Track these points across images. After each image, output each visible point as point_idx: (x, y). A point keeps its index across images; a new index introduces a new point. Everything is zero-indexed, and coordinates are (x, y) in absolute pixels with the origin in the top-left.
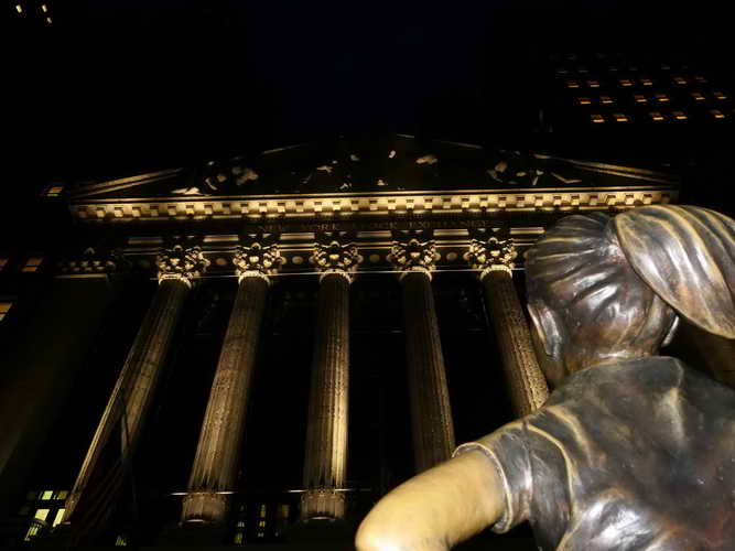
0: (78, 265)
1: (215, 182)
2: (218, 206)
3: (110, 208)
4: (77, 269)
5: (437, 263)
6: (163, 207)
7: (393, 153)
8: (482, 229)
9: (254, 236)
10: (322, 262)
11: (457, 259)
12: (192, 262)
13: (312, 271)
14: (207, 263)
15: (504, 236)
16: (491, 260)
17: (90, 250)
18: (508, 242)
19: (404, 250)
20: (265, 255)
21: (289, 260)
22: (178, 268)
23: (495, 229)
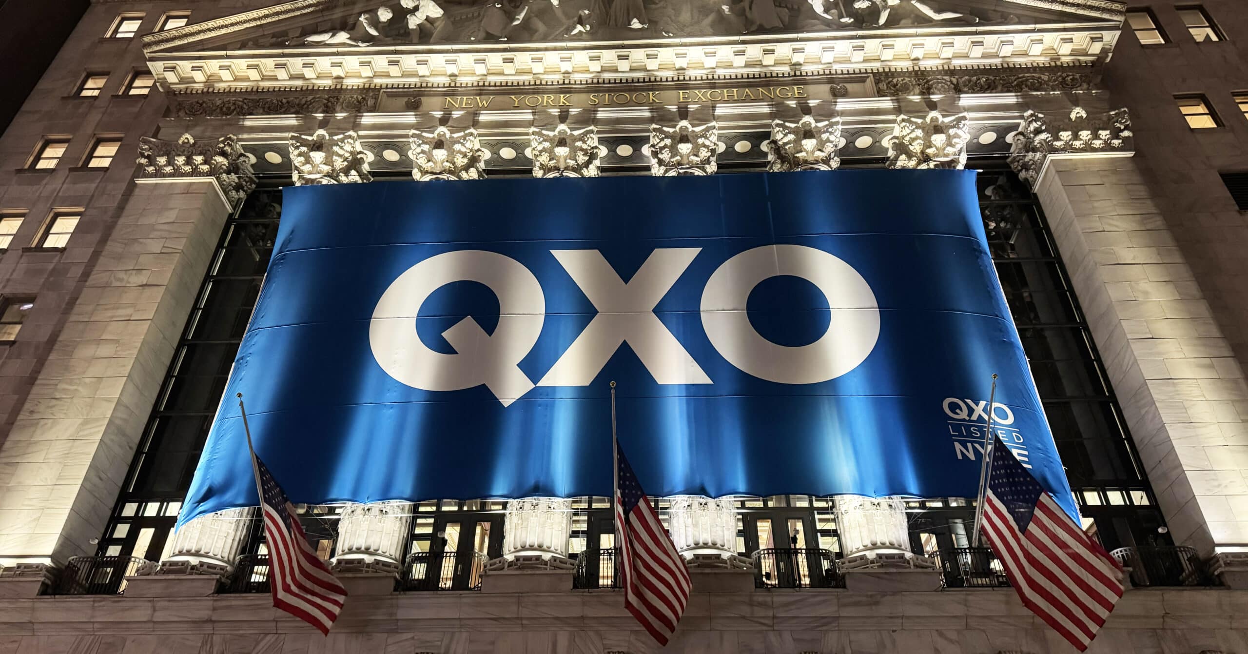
0: (169, 163)
1: (375, 23)
2: (381, 62)
3: (212, 66)
4: (169, 169)
5: (720, 157)
6: (296, 63)
8: (792, 103)
9: (439, 114)
10: (544, 159)
11: (751, 150)
12: (344, 158)
13: (530, 171)
14: (369, 158)
15: (827, 113)
16: (802, 156)
17: (187, 137)
18: (831, 124)
19: (667, 141)
20: (457, 147)
21: (494, 153)
22: (323, 167)
23: (811, 102)
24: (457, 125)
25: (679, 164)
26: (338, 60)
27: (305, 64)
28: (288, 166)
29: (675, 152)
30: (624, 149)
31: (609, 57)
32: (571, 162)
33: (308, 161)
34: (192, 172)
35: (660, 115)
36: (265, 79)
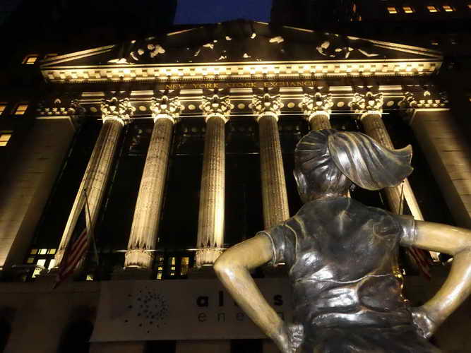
0: (51, 110)
1: (137, 55)
2: (139, 71)
3: (69, 72)
4: (50, 113)
5: (282, 109)
6: (104, 72)
7: (254, 36)
8: (312, 88)
9: (163, 91)
10: (208, 108)
11: (295, 107)
12: (124, 109)
13: (201, 115)
14: (134, 109)
15: (326, 91)
16: (316, 108)
17: (58, 100)
18: (328, 96)
19: (260, 102)
20: (171, 104)
21: (187, 107)
22: (115, 112)
23: (319, 88)
24: (171, 96)
25: (265, 111)
26: (121, 70)
27: (108, 72)
28: (100, 113)
29: (263, 106)
30: (241, 106)
31: (234, 69)
32: (219, 110)
33: (109, 109)
34: (60, 114)
35: (256, 92)
36: (90, 78)
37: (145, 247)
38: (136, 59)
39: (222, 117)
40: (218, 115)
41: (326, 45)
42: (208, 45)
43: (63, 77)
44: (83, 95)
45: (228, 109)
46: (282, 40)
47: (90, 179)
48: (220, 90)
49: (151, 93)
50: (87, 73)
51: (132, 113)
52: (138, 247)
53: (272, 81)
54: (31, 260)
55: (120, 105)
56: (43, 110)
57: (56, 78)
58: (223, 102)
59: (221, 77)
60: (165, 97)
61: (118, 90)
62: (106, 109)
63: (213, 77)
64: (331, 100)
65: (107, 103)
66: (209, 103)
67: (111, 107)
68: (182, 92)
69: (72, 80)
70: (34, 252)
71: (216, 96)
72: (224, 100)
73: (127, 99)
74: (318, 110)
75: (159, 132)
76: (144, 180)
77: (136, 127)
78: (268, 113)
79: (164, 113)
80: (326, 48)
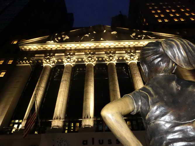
1: (58, 39)
2: (59, 46)
3: (30, 47)
4: (22, 63)
5: (117, 60)
6: (44, 46)
7: (105, 31)
8: (129, 51)
9: (68, 54)
10: (87, 60)
11: (122, 59)
12: (52, 61)
13: (84, 63)
14: (56, 61)
15: (135, 53)
16: (131, 59)
17: (25, 58)
18: (136, 54)
19: (108, 57)
20: (72, 59)
21: (78, 60)
22: (49, 62)
23: (132, 51)
24: (71, 55)
25: (110, 61)
26: (52, 45)
27: (46, 46)
28: (42, 63)
29: (109, 59)
30: (100, 59)
31: (97, 44)
32: (91, 61)
33: (46, 61)
34: (26, 63)
35: (106, 53)
36: (39, 49)
37: (60, 119)
38: (57, 41)
39: (93, 63)
40: (91, 63)
41: (134, 34)
42: (87, 35)
43: (28, 48)
44: (36, 56)
45: (95, 60)
46: (116, 33)
47: (38, 90)
48: (92, 53)
49: (63, 54)
50: (38, 47)
51: (55, 63)
52: (57, 118)
53: (113, 49)
54: (11, 125)
55: (51, 59)
56: (19, 62)
57: (25, 49)
58: (93, 58)
59: (92, 47)
60: (69, 56)
61: (50, 54)
62: (45, 61)
63: (88, 48)
64: (137, 56)
65: (45, 58)
66: (87, 58)
67: (47, 60)
68: (76, 54)
69: (31, 50)
70: (13, 121)
71: (90, 55)
72: (93, 57)
73: (53, 57)
74: (132, 60)
75: (67, 70)
76: (60, 90)
77: (57, 68)
78: (111, 62)
79: (69, 62)
80: (134, 35)
